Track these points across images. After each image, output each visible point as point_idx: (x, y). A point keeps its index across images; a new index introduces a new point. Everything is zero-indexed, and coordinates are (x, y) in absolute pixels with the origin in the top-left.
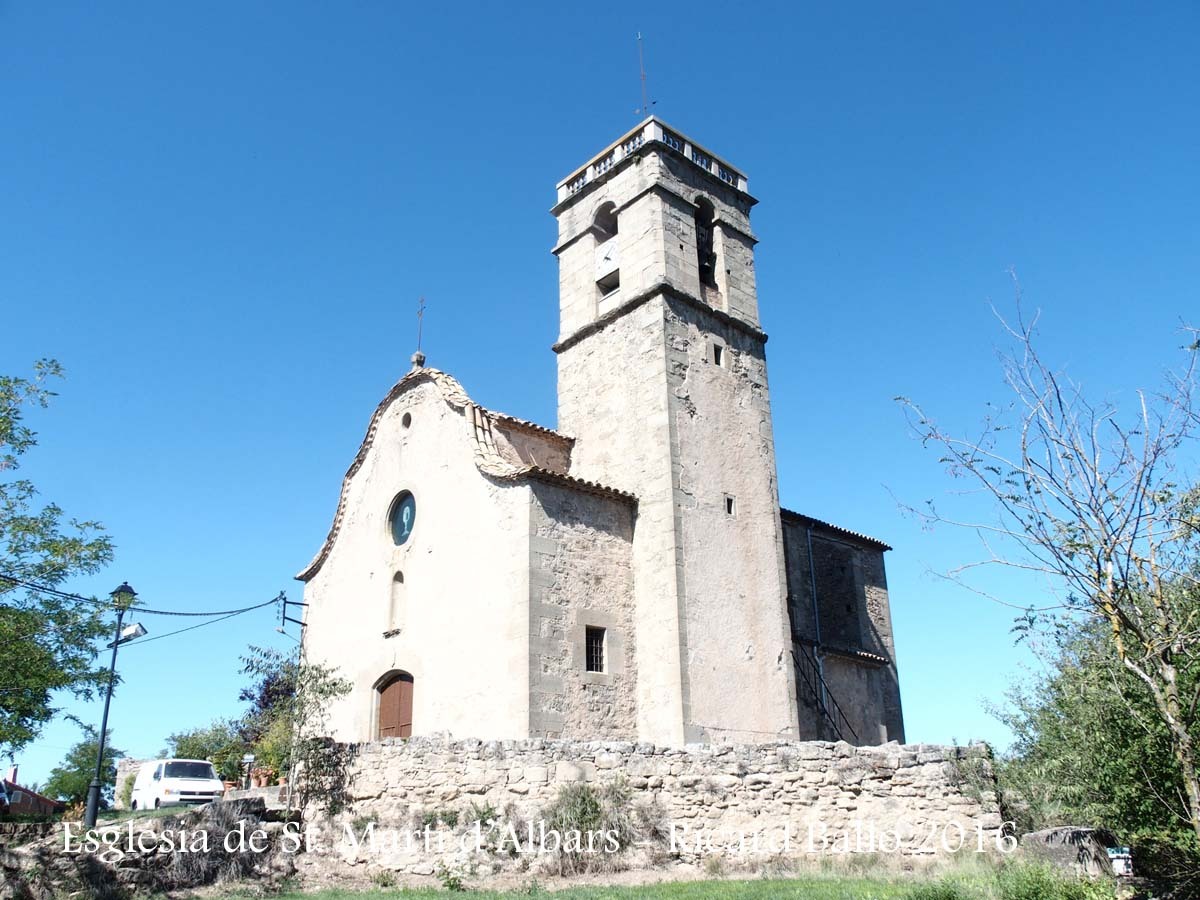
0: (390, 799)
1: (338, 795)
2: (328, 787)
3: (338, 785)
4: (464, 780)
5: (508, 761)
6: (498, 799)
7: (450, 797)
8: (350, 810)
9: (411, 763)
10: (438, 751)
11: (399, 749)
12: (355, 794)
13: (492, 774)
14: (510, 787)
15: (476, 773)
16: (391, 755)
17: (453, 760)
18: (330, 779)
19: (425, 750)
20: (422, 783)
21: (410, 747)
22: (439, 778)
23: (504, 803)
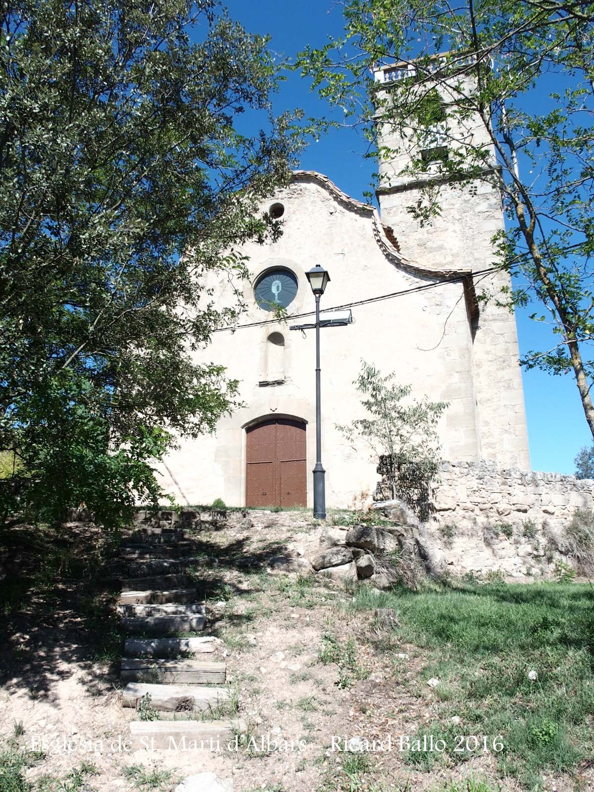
0: (462, 512)
1: (425, 505)
2: (415, 498)
3: (423, 497)
4: (514, 500)
5: (541, 488)
6: (536, 517)
7: (506, 513)
8: (435, 519)
9: (475, 484)
10: (493, 475)
11: (466, 470)
12: (437, 506)
13: (532, 498)
14: (544, 508)
15: (521, 495)
16: (460, 475)
17: (504, 484)
18: (416, 491)
19: (485, 473)
20: (485, 500)
21: (473, 470)
22: (497, 497)
23: (541, 521)
